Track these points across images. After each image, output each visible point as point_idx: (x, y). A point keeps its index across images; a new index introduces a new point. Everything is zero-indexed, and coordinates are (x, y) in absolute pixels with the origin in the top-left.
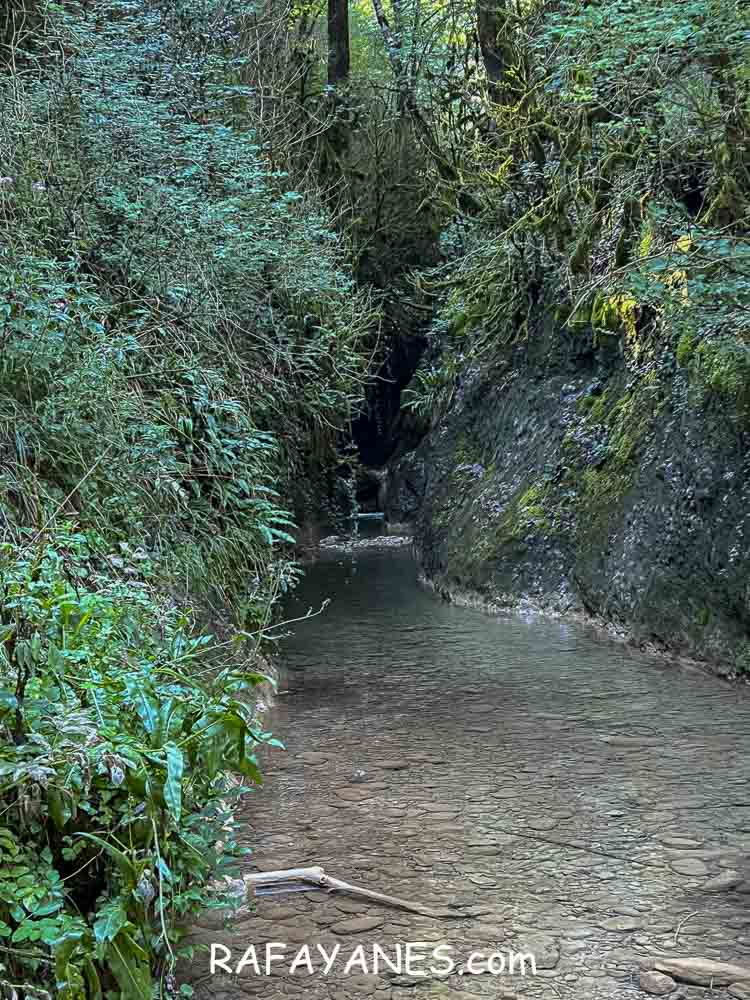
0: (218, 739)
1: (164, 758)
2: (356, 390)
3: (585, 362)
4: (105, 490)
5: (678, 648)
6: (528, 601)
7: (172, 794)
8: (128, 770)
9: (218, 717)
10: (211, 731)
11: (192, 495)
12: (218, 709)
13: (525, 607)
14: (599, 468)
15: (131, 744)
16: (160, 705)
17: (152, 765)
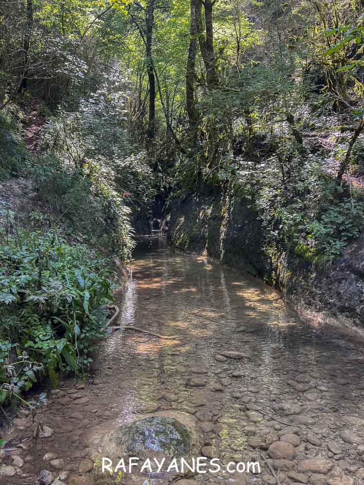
0: (101, 289)
1: (84, 294)
2: (153, 198)
3: (211, 193)
4: (81, 220)
5: (232, 266)
6: (194, 253)
7: (86, 305)
8: (73, 297)
9: (100, 283)
10: (98, 287)
11: (107, 223)
12: (101, 281)
13: (194, 254)
14: (214, 220)
15: (75, 291)
16: (85, 279)
17: (81, 296)
